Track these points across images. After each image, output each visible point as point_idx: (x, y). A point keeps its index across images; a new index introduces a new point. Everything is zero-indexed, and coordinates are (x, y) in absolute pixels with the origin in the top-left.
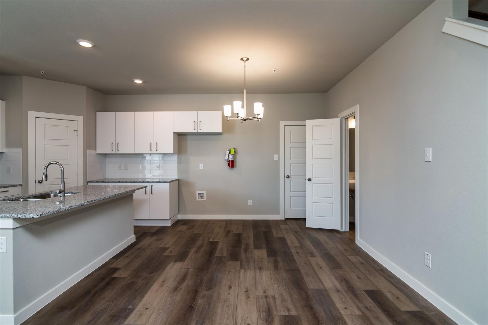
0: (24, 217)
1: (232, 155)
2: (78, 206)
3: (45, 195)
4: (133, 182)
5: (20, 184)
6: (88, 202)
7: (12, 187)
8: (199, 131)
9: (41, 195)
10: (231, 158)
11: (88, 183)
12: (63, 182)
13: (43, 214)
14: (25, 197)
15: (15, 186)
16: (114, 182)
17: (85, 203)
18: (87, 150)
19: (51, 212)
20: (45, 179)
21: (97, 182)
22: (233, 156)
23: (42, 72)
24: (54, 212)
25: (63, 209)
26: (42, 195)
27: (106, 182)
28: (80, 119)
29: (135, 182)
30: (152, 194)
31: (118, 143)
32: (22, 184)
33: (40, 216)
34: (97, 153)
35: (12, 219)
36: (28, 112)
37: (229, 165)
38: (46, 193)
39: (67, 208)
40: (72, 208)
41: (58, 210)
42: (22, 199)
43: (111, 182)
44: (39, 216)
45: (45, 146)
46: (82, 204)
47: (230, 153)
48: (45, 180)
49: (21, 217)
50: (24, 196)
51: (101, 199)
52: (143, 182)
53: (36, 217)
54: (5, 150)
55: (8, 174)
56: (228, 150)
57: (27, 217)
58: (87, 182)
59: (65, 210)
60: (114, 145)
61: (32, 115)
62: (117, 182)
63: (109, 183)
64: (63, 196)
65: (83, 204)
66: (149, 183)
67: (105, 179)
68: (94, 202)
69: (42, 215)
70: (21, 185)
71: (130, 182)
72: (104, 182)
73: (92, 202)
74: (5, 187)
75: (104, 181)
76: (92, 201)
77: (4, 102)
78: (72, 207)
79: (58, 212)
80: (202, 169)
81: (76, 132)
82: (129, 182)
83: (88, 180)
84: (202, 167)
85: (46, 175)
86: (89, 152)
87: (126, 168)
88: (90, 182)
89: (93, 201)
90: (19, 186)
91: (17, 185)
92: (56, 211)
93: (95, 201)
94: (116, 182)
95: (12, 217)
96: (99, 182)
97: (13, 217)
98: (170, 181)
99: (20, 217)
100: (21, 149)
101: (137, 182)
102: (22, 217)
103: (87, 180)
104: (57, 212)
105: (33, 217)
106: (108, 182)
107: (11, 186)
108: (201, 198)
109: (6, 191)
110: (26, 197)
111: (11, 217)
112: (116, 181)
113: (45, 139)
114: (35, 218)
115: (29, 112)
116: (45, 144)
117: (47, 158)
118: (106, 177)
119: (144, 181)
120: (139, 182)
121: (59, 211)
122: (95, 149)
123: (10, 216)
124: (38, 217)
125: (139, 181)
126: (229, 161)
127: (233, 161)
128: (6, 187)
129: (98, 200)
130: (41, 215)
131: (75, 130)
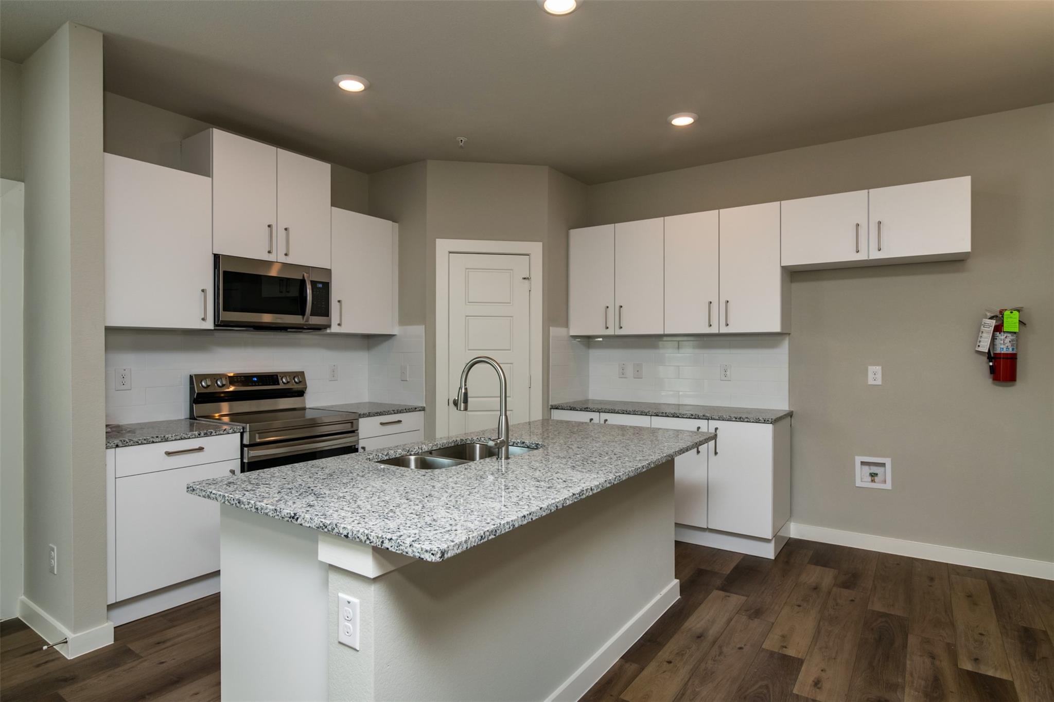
0: (397, 552)
1: (1009, 335)
2: (549, 512)
3: (463, 444)
4: (661, 416)
5: (421, 407)
6: (574, 497)
7: (407, 412)
8: (875, 255)
9: (455, 446)
10: (1004, 345)
11: (552, 410)
12: (504, 417)
13: (450, 548)
14: (422, 449)
15: (412, 411)
16: (612, 413)
17: (567, 501)
18: (551, 328)
19: (473, 540)
20: (462, 404)
21: (571, 410)
22: (1012, 340)
23: (462, 140)
24: (482, 537)
25: (506, 525)
26: (457, 445)
27: (594, 411)
28: (536, 249)
29: (668, 416)
30: (716, 453)
31: (621, 307)
32: (425, 405)
33: (441, 557)
34: (572, 333)
35: (371, 550)
36: (435, 241)
37: (993, 370)
38: (466, 439)
39: (520, 520)
40: (532, 519)
41: (492, 531)
42: (415, 454)
43: (605, 412)
44: (439, 555)
45: (466, 318)
46: (558, 505)
47: (998, 328)
48: (462, 409)
49: (390, 549)
50: (420, 447)
51: (607, 482)
52: (690, 418)
53: (429, 560)
54: (395, 330)
55: (402, 382)
56: (991, 318)
57: (404, 554)
58: (550, 407)
59: (511, 527)
60: (611, 311)
61: (443, 246)
62: (619, 413)
63: (600, 412)
64: (503, 459)
65: (562, 502)
66: (707, 421)
67: (588, 400)
68: (591, 494)
69: (447, 552)
70: (423, 409)
71: (653, 414)
72: (587, 411)
73: (584, 496)
74: (395, 413)
75: (587, 408)
76: (585, 492)
77: (397, 224)
78: (530, 517)
79: (492, 539)
80: (879, 382)
81: (526, 281)
82: (651, 416)
83: (552, 402)
84: (879, 376)
85: (466, 394)
86: (555, 331)
87: (638, 375)
88: (556, 409)
89: (587, 490)
90: (420, 410)
91: (416, 408)
92: (488, 533)
93: (591, 489)
94: (616, 413)
95: (370, 543)
96: (577, 410)
97: (372, 544)
98: (774, 418)
99: (388, 549)
100: (424, 326)
101: (673, 417)
102: (394, 551)
103: (550, 404)
104: (490, 538)
105: (422, 556)
106: (598, 412)
107: (406, 409)
108: (870, 479)
109: (397, 420)
110: (424, 451)
111: (368, 542)
112: (617, 409)
113: (467, 304)
114: (427, 561)
115: (438, 241)
116: (467, 315)
117: (470, 348)
118: (591, 397)
119: (692, 415)
120: (678, 417)
121: (495, 535)
122: (566, 324)
123: (366, 538)
124: (434, 558)
125: (680, 414)
126: (992, 356)
127: (1012, 359)
128: (397, 413)
129: (600, 486)
130: (443, 554)
131: (525, 278)
